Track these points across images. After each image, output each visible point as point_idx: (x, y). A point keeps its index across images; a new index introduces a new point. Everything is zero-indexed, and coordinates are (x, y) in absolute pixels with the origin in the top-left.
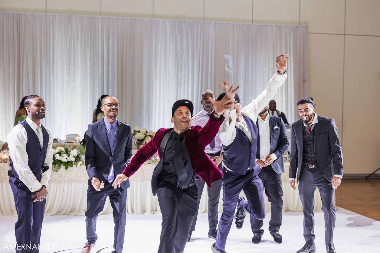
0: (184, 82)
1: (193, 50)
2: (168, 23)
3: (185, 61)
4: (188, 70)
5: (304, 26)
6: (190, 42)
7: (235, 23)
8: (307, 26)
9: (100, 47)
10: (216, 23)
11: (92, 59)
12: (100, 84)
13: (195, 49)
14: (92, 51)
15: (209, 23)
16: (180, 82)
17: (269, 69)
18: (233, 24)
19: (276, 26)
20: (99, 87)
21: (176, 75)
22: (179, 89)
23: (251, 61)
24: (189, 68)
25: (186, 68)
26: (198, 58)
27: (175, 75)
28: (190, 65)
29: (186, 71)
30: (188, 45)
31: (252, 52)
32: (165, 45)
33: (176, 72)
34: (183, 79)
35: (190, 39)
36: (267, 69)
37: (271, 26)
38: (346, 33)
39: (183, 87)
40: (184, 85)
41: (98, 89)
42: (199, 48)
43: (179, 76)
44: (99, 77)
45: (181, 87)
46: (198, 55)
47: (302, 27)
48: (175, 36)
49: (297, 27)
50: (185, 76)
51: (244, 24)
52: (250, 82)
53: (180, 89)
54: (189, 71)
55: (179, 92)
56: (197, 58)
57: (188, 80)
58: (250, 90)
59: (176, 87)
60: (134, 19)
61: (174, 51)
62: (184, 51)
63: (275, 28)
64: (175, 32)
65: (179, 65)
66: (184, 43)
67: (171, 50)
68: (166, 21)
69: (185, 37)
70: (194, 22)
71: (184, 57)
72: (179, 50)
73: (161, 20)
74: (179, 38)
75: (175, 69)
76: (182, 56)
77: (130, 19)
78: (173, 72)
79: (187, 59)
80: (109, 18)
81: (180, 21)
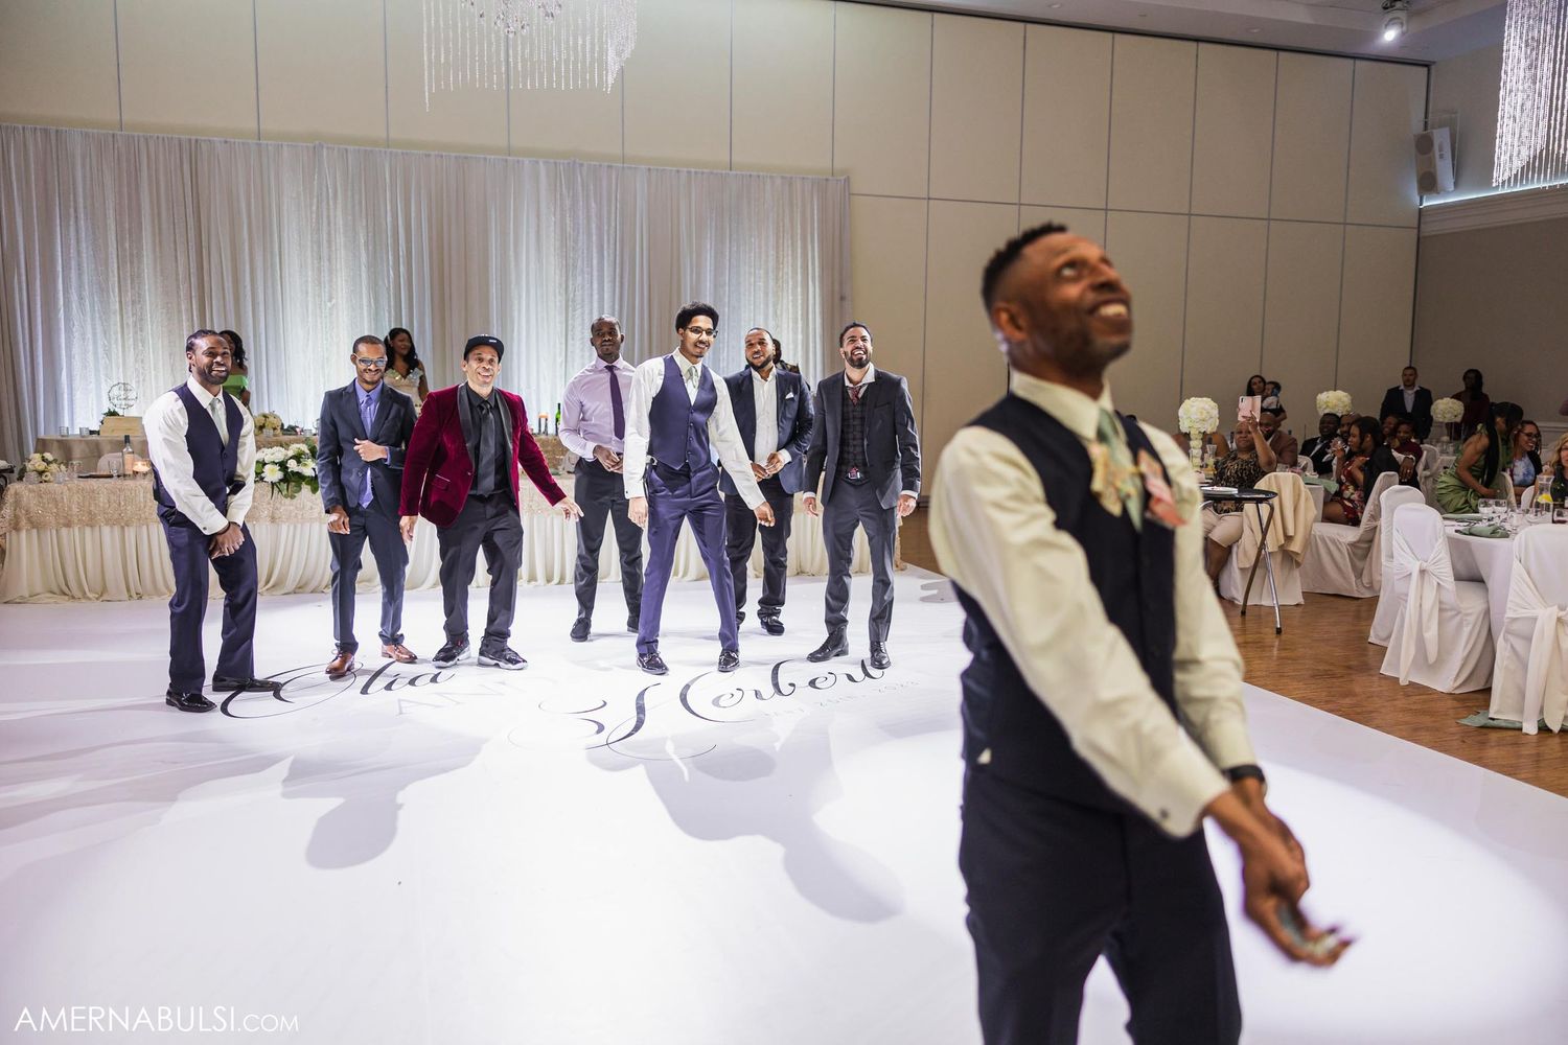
0: (583, 300)
1: (600, 229)
2: (542, 168)
3: (583, 253)
4: (591, 274)
5: (843, 178)
6: (593, 212)
7: (693, 170)
8: (848, 180)
9: (389, 219)
10: (649, 170)
12: (392, 304)
13: (606, 228)
14: (371, 229)
15: (635, 169)
16: (574, 301)
17: (767, 273)
18: (689, 172)
19: (783, 177)
20: (390, 313)
21: (564, 286)
22: (570, 315)
23: (727, 253)
24: (592, 268)
25: (585, 269)
26: (612, 246)
27: (560, 285)
28: (595, 262)
29: (586, 276)
30: (588, 218)
31: (730, 235)
32: (538, 216)
33: (564, 279)
34: (578, 293)
35: (593, 205)
36: (762, 272)
37: (771, 177)
38: (931, 196)
39: (579, 312)
40: (583, 307)
41: (387, 314)
42: (613, 224)
43: (570, 287)
44: (388, 289)
45: (574, 310)
46: (612, 241)
47: (837, 181)
48: (558, 196)
49: (827, 180)
50: (583, 287)
51: (712, 173)
52: (727, 300)
53: (573, 315)
54: (592, 276)
55: (570, 322)
56: (609, 247)
57: (591, 295)
59: (564, 312)
60: (466, 158)
61: (558, 231)
62: (581, 231)
63: (778, 181)
64: (558, 188)
65: (571, 262)
66: (581, 213)
67: (552, 228)
68: (537, 162)
69: (581, 199)
70: (600, 166)
71: (580, 244)
72: (568, 229)
73: (526, 161)
74: (568, 202)
75: (561, 271)
76: (576, 241)
77: (456, 157)
78: (557, 277)
79: (588, 249)
80: (407, 154)
81: (569, 164)
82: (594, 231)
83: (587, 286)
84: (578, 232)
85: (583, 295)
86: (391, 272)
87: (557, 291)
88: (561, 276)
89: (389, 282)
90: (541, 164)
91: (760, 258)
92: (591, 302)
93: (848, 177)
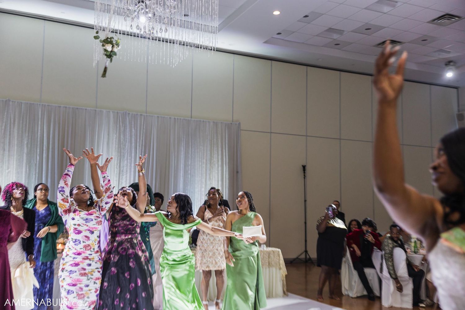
0: (127, 171)
1: (136, 141)
2: (111, 114)
3: (128, 150)
4: (131, 159)
5: (237, 123)
6: (133, 134)
7: (176, 118)
8: (239, 124)
9: (39, 134)
10: (158, 117)
11: (29, 146)
12: (37, 171)
13: (138, 140)
14: (30, 137)
15: (152, 116)
16: (123, 171)
17: (206, 161)
18: (175, 119)
19: (213, 122)
20: (35, 174)
21: (119, 165)
22: (121, 177)
23: (190, 152)
24: (132, 157)
25: (129, 158)
26: (141, 148)
27: (117, 164)
28: (133, 155)
29: (129, 160)
30: (131, 136)
31: (192, 145)
32: (109, 135)
33: (119, 161)
34: (125, 168)
35: (133, 130)
36: (205, 161)
37: (209, 122)
38: (272, 132)
39: (124, 176)
40: (127, 174)
41: (34, 176)
42: (141, 139)
43: (122, 165)
44: (36, 164)
45: (123, 175)
46: (141, 146)
47: (235, 124)
48: (118, 126)
49: (231, 124)
50: (127, 165)
51: (184, 119)
52: (189, 172)
53: (122, 178)
54: (131, 161)
55: (120, 181)
56: (139, 148)
57: (130, 169)
58: (189, 180)
59: (118, 176)
60: (77, 108)
61: (117, 140)
62: (127, 141)
63: (212, 124)
64: (118, 123)
65: (122, 154)
66: (128, 133)
67: (115, 140)
68: (109, 112)
69: (128, 127)
70: (137, 114)
71: (127, 147)
72: (122, 140)
73: (104, 111)
74: (122, 129)
75: (118, 158)
76: (125, 145)
77: (73, 108)
78: (116, 161)
79: (130, 149)
80: (50, 105)
81: (123, 113)
82: (133, 141)
83: (129, 165)
84: (126, 142)
85: (127, 169)
86: (38, 157)
87: (116, 166)
88: (118, 160)
89: (36, 161)
90: (111, 113)
91: (204, 155)
92: (130, 172)
93: (240, 123)
